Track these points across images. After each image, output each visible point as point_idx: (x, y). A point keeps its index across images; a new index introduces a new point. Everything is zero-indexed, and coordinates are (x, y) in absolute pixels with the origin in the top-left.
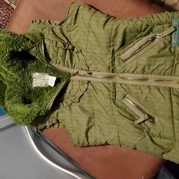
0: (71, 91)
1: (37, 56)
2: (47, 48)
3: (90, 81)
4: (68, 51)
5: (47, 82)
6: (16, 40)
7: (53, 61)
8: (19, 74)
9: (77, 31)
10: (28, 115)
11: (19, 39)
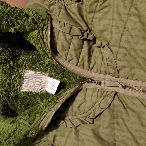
0: (82, 105)
1: (38, 44)
2: (56, 34)
3: (116, 93)
4: (86, 43)
5: (45, 86)
6: (9, 12)
7: (61, 56)
8: (3, 69)
9: (106, 13)
10: (10, 136)
11: (14, 11)
